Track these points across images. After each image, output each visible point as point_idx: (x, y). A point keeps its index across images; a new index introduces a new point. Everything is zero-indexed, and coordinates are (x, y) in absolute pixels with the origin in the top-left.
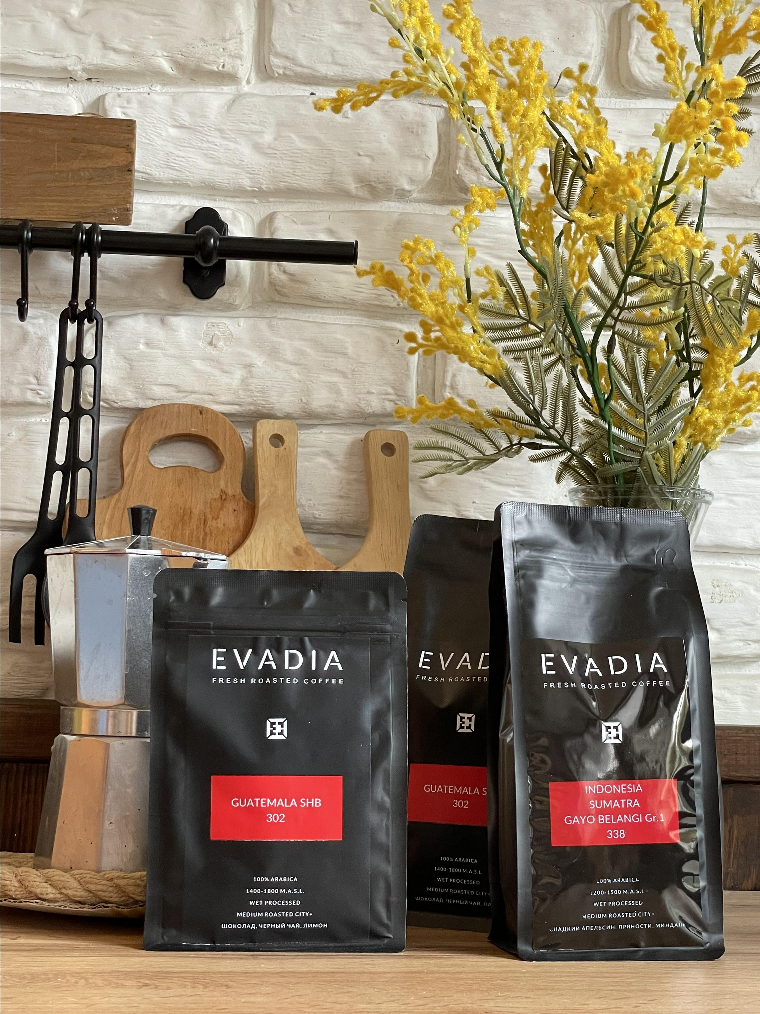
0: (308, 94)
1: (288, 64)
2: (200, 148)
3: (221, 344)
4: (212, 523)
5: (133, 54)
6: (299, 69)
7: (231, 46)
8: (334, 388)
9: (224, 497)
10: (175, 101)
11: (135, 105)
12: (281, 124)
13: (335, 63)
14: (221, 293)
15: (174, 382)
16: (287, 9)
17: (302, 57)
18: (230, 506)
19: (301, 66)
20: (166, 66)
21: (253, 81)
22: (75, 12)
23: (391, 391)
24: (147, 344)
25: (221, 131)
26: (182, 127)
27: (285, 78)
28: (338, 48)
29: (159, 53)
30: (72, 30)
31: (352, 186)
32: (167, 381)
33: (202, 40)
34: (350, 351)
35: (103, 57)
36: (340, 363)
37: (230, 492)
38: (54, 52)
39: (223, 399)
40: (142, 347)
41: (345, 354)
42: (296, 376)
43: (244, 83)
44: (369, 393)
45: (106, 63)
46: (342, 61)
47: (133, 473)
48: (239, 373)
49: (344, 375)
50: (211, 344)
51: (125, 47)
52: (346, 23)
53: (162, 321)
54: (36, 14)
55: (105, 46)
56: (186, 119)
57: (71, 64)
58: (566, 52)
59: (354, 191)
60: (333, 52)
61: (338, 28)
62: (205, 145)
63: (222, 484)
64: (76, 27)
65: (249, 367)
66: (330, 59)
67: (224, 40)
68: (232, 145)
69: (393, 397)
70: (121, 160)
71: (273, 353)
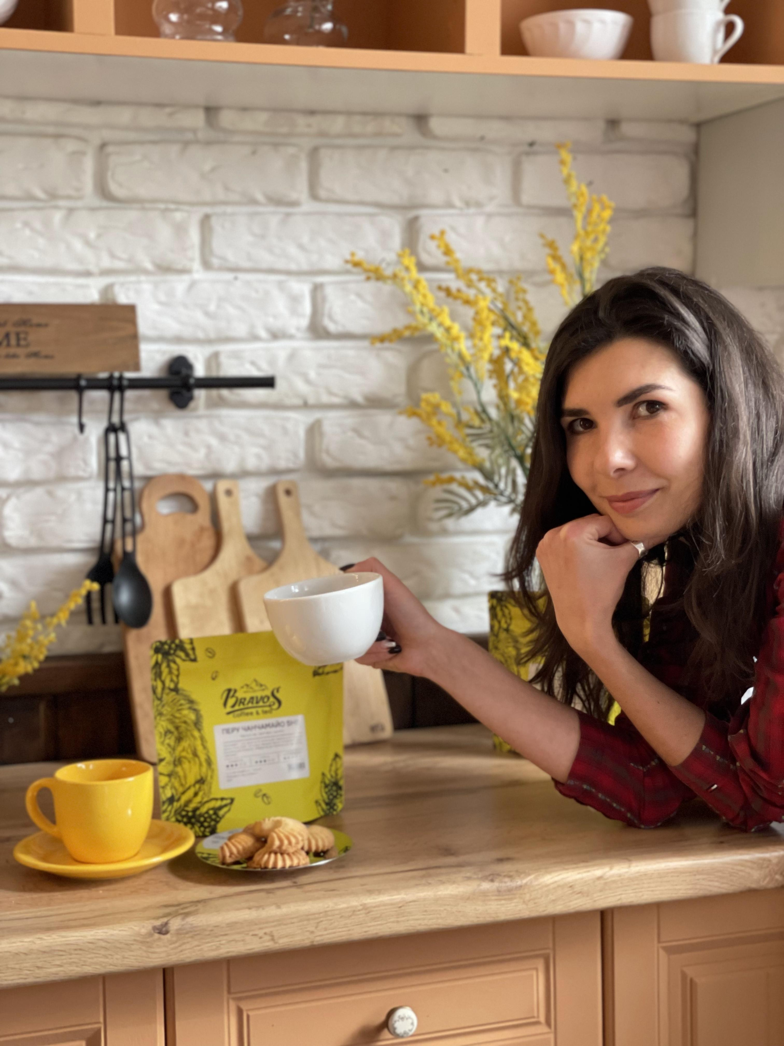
1: (221, 261)
2: (172, 316)
3: (192, 434)
4: (197, 545)
5: (129, 260)
6: (227, 263)
7: (187, 254)
9: (202, 529)
10: (155, 287)
11: (132, 291)
12: (220, 299)
13: (249, 259)
14: (192, 405)
15: (166, 458)
16: (220, 228)
17: (230, 257)
18: (206, 534)
19: (230, 262)
20: (148, 265)
21: (201, 272)
22: (92, 235)
23: (290, 454)
25: (184, 305)
26: (161, 303)
27: (220, 269)
28: (251, 251)
29: (144, 259)
30: (91, 246)
31: (262, 333)
32: (162, 459)
33: (171, 250)
34: (267, 433)
35: (110, 262)
37: (205, 526)
38: (80, 260)
39: (196, 466)
41: (263, 436)
42: (237, 450)
43: (196, 273)
44: (280, 458)
45: (113, 266)
46: (253, 258)
47: (149, 519)
49: (264, 448)
50: (186, 435)
51: (126, 257)
53: (157, 423)
54: (68, 237)
55: (113, 257)
57: (92, 268)
58: (383, 249)
59: (263, 336)
60: (248, 253)
61: (251, 239)
62: (175, 314)
63: (200, 520)
66: (246, 257)
67: (184, 250)
68: (191, 313)
69: (291, 459)
71: (222, 438)
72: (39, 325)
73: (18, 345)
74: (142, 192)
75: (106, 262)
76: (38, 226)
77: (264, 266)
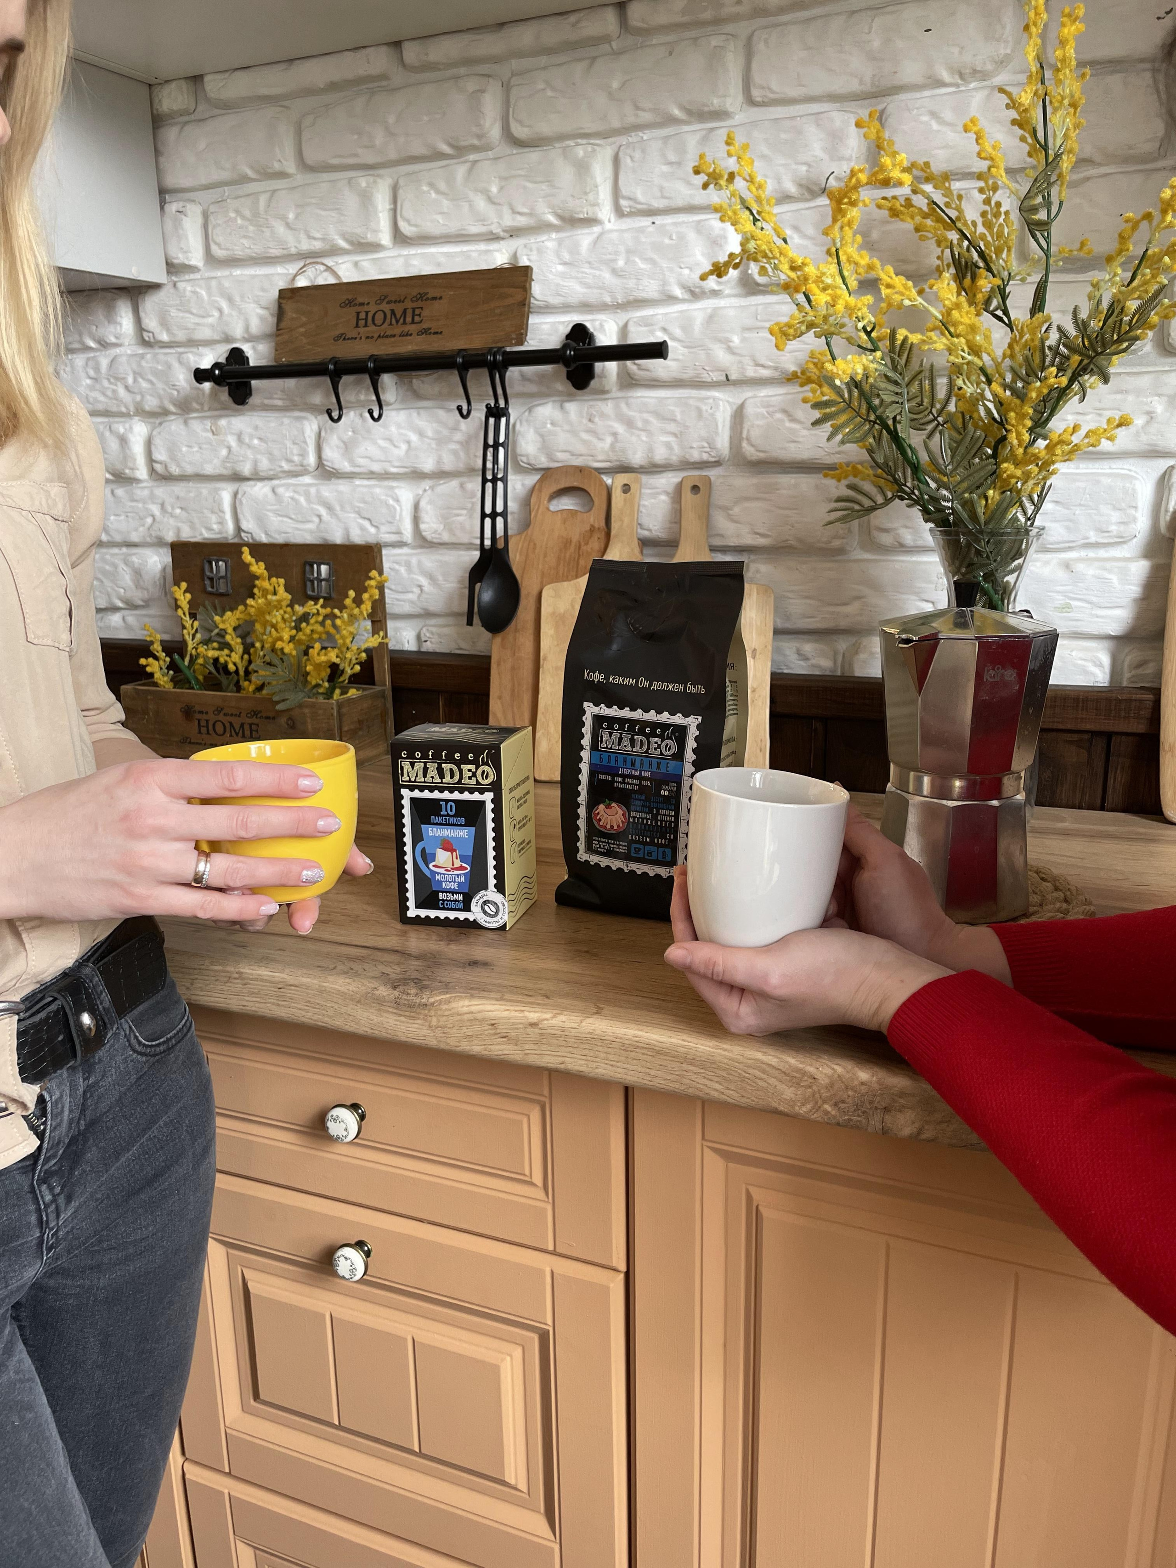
0: (650, 223)
1: (631, 203)
2: (577, 278)
3: (597, 420)
4: (584, 548)
5: (530, 215)
6: (639, 206)
7: (591, 197)
8: (668, 445)
9: (592, 530)
10: (560, 245)
11: (535, 252)
12: (629, 252)
13: (663, 197)
14: (593, 383)
15: (570, 448)
16: (628, 160)
17: (640, 197)
18: (596, 536)
19: (640, 203)
20: (552, 219)
21: (613, 219)
22: (494, 189)
23: (706, 445)
24: (552, 424)
25: (589, 263)
26: (565, 264)
27: (633, 214)
28: (666, 184)
29: (546, 211)
30: (493, 203)
31: (678, 292)
32: (565, 448)
33: (573, 196)
34: (679, 417)
35: (513, 219)
36: (672, 427)
37: (596, 525)
38: (482, 220)
39: (600, 458)
40: (549, 426)
41: (675, 421)
42: (644, 439)
43: (606, 222)
44: (692, 448)
45: (515, 224)
46: (667, 195)
47: (536, 516)
48: (609, 440)
49: (675, 435)
50: (590, 420)
51: (525, 210)
52: (670, 163)
53: (562, 407)
54: (471, 195)
55: (514, 212)
56: (567, 257)
57: (496, 230)
58: (832, 159)
59: (680, 296)
60: (661, 189)
61: (665, 168)
62: (580, 275)
63: (592, 519)
64: (496, 200)
65: (615, 434)
66: (659, 194)
67: (586, 193)
68: (598, 273)
69: (708, 450)
70: (519, 297)
71: (629, 423)
72: (435, 298)
73: (413, 322)
74: (545, 128)
75: (509, 221)
76: (442, 186)
77: (680, 203)
